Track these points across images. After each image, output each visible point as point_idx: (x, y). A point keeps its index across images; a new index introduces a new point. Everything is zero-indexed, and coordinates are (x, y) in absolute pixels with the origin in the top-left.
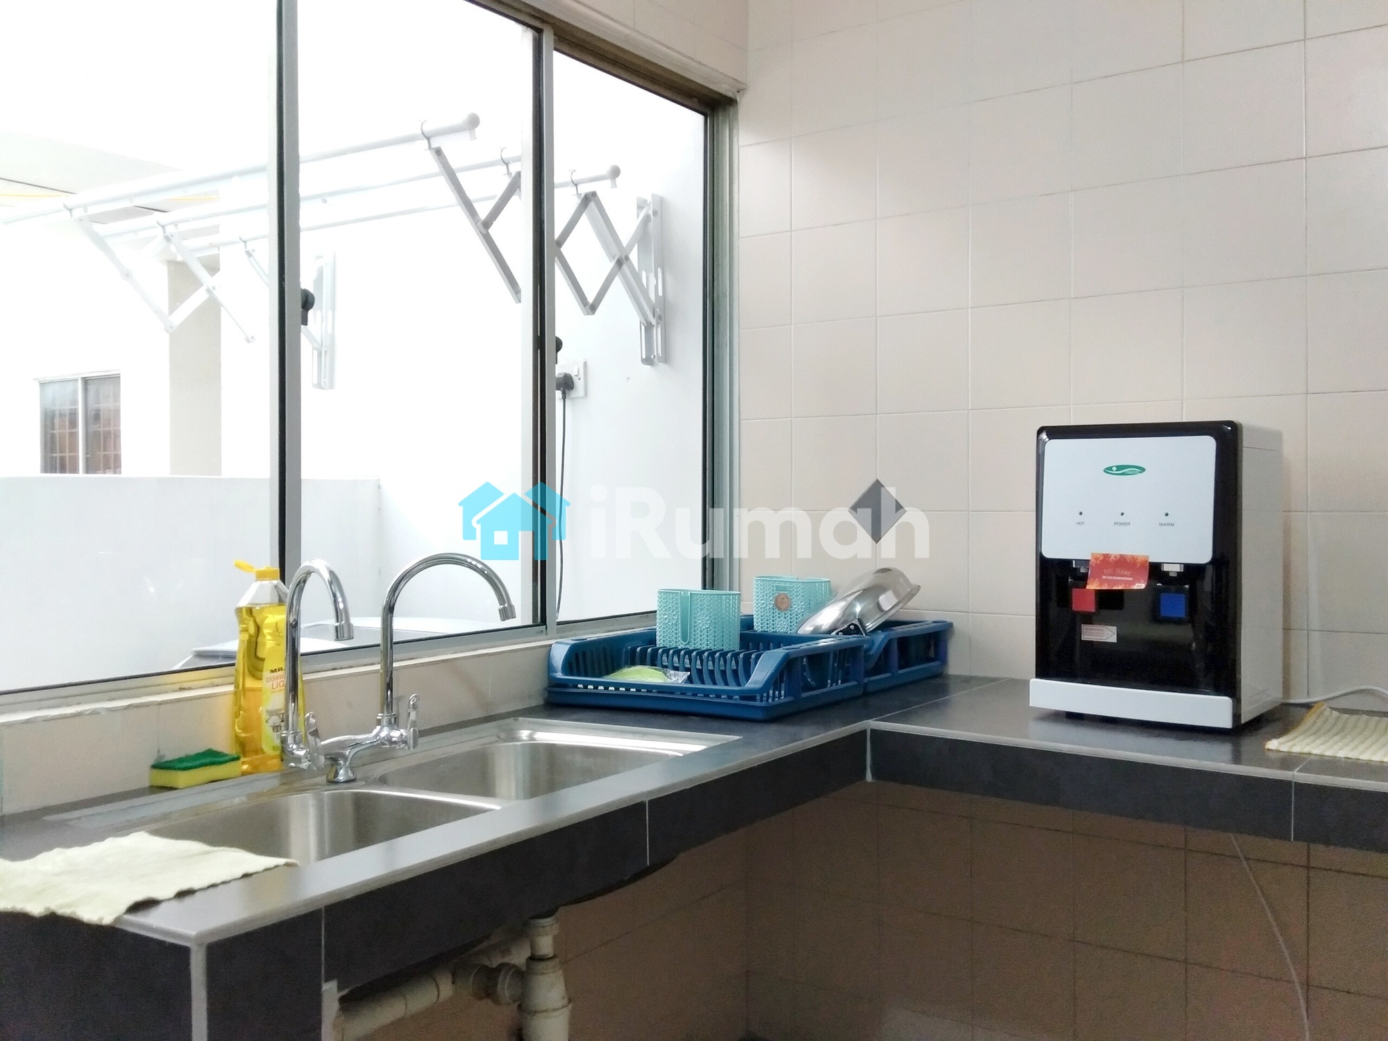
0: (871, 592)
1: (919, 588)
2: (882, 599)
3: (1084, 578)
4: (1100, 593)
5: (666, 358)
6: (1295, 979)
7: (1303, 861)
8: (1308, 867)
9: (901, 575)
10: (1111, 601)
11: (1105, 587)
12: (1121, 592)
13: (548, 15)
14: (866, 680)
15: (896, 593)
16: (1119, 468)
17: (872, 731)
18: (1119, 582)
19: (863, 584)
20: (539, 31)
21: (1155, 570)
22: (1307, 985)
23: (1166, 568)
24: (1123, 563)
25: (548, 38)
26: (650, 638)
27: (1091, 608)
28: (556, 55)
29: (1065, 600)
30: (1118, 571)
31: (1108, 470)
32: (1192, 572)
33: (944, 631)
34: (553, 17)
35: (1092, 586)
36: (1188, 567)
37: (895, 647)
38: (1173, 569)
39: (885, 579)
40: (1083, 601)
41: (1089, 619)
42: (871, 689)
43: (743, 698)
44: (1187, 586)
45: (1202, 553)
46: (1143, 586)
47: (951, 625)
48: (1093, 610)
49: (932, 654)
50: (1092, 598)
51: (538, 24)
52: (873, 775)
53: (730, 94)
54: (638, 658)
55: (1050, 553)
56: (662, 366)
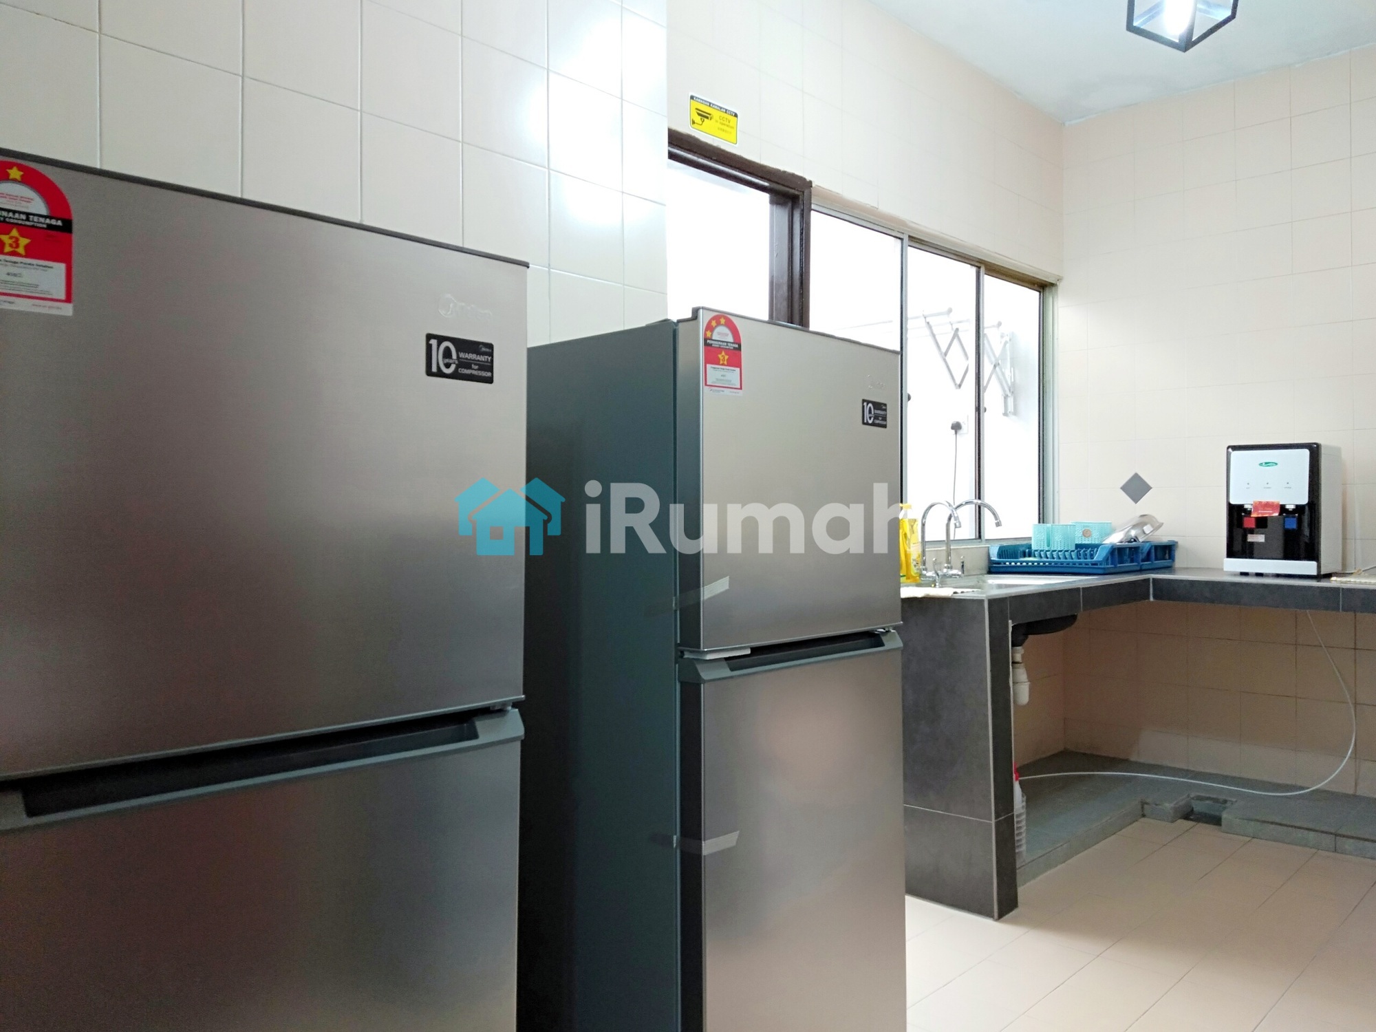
0: (1139, 525)
1: (1163, 524)
2: (1145, 528)
3: (1250, 513)
4: (1258, 519)
5: (1015, 413)
6: (1349, 701)
7: (1352, 646)
8: (1355, 649)
9: (1154, 517)
10: (1262, 523)
11: (1260, 516)
12: (1266, 517)
13: (982, 260)
14: (1142, 563)
15: (1152, 526)
16: (1266, 463)
17: (1153, 579)
18: (1265, 513)
19: (1134, 522)
20: (979, 268)
21: (1283, 509)
22: (1356, 704)
23: (1287, 507)
24: (1267, 505)
25: (982, 270)
26: (1030, 547)
27: (1253, 526)
28: (986, 276)
29: (1240, 524)
30: (1266, 508)
31: (1261, 464)
32: (1299, 509)
33: (1174, 545)
34: (984, 261)
35: (1254, 515)
36: (1297, 506)
37: (1153, 551)
38: (1290, 507)
39: (1143, 520)
40: (1249, 523)
41: (1252, 532)
42: (1144, 568)
43: (1093, 564)
44: (1297, 515)
45: (1304, 500)
46: (1276, 514)
47: (1177, 542)
48: (1254, 526)
49: (1167, 556)
50: (1253, 520)
51: (977, 264)
52: (1154, 597)
53: (1053, 282)
54: (1027, 555)
55: (1233, 502)
56: (1013, 417)
